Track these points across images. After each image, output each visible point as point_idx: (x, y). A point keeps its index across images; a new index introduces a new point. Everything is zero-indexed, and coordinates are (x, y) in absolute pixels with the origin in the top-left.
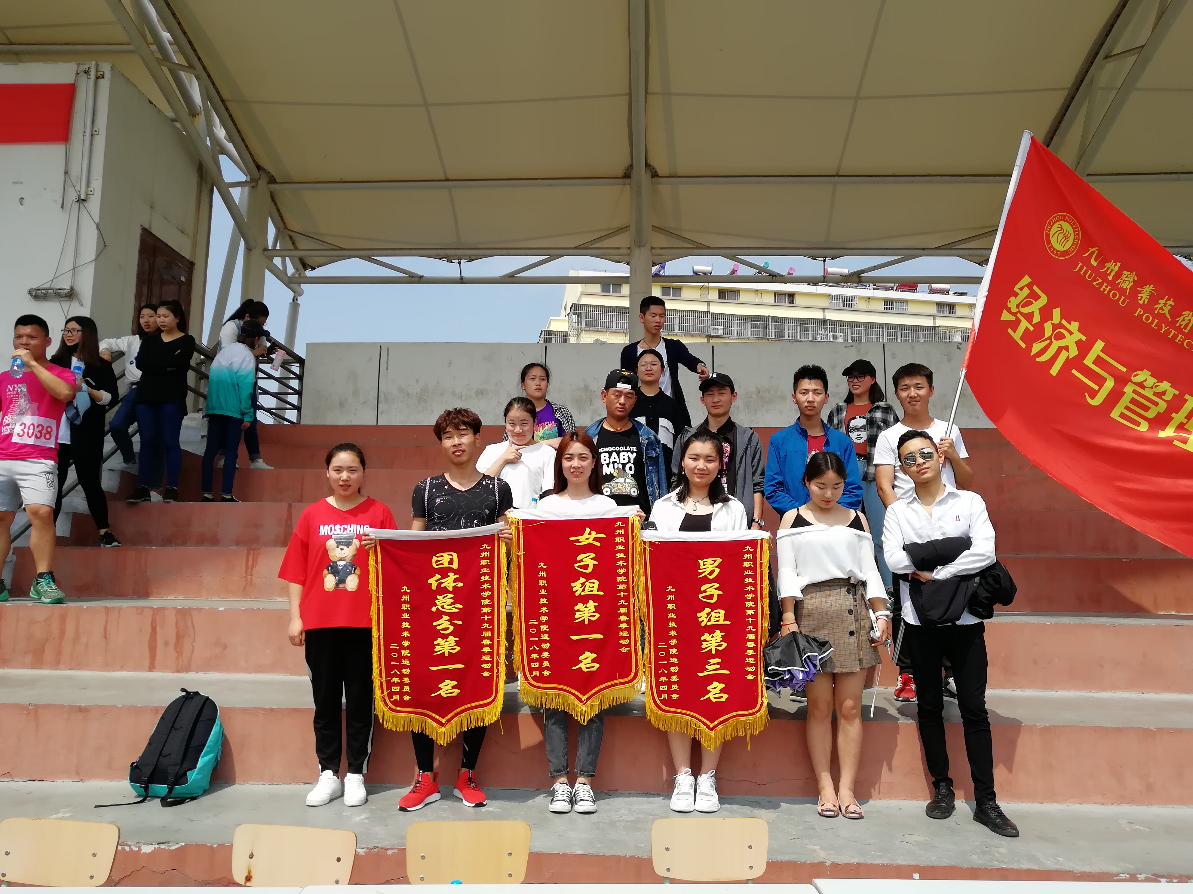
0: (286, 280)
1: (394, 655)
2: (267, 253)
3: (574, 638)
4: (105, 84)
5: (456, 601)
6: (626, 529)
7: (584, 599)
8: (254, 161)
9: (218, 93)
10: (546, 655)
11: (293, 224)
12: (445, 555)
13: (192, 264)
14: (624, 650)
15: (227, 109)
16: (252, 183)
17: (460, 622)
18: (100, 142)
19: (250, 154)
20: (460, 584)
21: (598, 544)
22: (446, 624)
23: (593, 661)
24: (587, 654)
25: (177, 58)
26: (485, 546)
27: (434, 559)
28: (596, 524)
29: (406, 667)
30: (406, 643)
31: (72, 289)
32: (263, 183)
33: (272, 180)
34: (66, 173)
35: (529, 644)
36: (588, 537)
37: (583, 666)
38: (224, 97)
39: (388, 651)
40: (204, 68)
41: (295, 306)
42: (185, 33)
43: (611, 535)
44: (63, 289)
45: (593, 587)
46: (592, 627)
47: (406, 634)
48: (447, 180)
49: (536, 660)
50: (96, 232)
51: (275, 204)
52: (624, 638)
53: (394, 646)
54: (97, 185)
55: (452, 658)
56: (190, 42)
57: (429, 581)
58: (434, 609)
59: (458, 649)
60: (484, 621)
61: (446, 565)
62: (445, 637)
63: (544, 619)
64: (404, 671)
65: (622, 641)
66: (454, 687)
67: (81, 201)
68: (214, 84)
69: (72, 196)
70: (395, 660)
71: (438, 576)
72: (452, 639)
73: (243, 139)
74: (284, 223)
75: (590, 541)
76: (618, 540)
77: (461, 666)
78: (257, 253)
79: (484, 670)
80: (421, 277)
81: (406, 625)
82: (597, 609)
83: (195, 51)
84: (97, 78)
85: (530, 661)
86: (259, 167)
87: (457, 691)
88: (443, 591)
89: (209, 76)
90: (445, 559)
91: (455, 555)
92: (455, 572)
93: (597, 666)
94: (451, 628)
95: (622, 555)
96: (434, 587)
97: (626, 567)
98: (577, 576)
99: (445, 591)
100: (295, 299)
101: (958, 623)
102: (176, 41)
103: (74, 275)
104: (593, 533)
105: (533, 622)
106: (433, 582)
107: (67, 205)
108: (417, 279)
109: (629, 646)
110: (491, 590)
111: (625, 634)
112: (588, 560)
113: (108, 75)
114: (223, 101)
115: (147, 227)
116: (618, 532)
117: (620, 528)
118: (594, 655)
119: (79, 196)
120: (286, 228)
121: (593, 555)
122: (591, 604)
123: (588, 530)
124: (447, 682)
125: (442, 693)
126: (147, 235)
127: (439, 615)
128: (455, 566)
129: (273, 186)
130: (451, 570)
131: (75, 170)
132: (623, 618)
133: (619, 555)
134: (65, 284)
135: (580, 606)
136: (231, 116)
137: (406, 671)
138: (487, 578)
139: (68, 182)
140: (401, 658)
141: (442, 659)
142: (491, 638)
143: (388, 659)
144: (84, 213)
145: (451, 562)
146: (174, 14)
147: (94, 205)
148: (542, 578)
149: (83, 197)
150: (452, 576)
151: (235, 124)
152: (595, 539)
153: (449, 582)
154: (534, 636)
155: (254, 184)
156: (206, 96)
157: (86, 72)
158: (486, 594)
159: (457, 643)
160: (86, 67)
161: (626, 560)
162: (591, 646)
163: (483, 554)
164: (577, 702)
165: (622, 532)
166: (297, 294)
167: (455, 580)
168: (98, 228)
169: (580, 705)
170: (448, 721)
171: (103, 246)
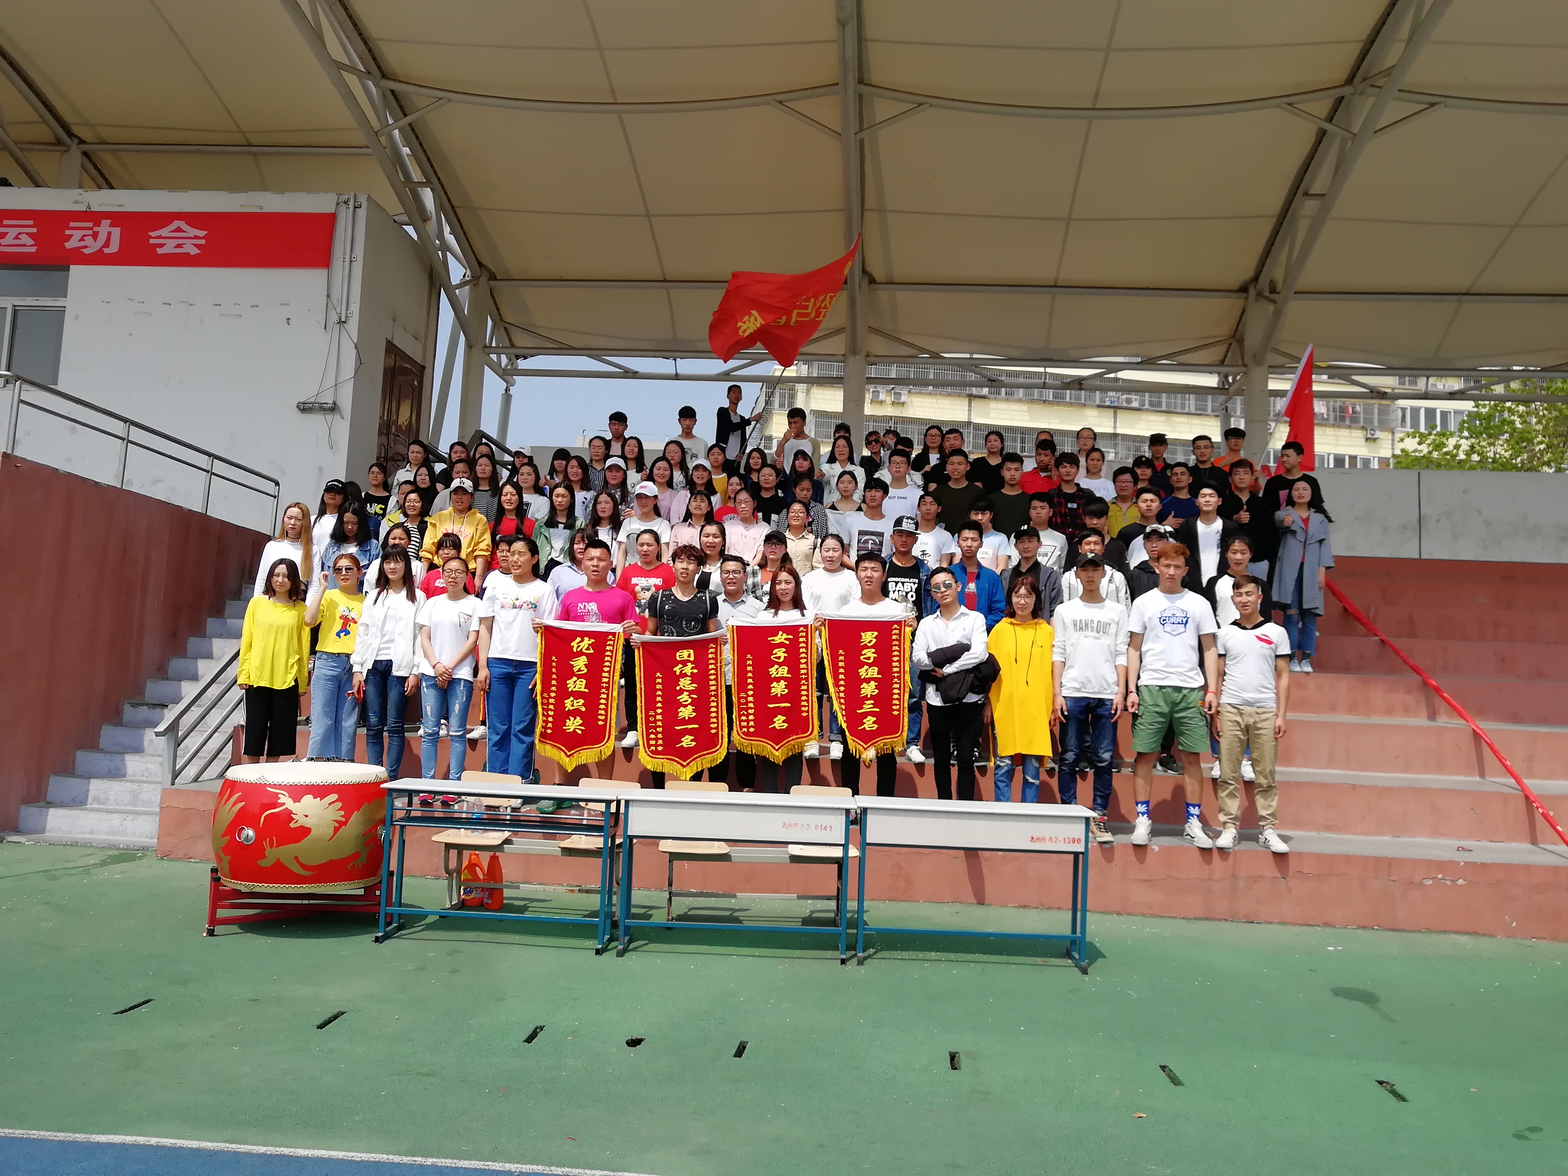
0: (501, 372)
1: (652, 719)
2: (486, 350)
3: (771, 706)
4: (362, 213)
5: (693, 682)
6: (806, 632)
7: (778, 680)
8: (476, 258)
9: (449, 200)
10: (751, 717)
11: (508, 316)
12: (685, 651)
13: (423, 368)
14: (804, 714)
15: (456, 214)
16: (474, 281)
17: (695, 696)
18: (358, 267)
19: (474, 252)
20: (695, 671)
21: (788, 642)
22: (686, 698)
23: (783, 722)
24: (779, 717)
25: (417, 175)
26: (712, 645)
27: (678, 654)
28: (786, 629)
29: (659, 727)
30: (659, 711)
31: (334, 403)
32: (483, 280)
33: (493, 277)
34: (328, 296)
36: (780, 638)
37: (776, 725)
38: (455, 202)
39: (647, 716)
40: (439, 179)
41: (507, 397)
42: (425, 152)
43: (797, 637)
44: (327, 404)
45: (784, 671)
46: (783, 698)
47: (659, 705)
48: (665, 281)
49: (745, 721)
50: (355, 351)
51: (493, 297)
52: (805, 706)
53: (651, 713)
54: (355, 308)
55: (691, 721)
56: (428, 159)
57: (675, 669)
58: (678, 688)
59: (694, 714)
60: (711, 696)
61: (686, 658)
62: (685, 706)
63: (751, 693)
64: (658, 729)
65: (803, 709)
66: (692, 741)
67: (341, 322)
68: (446, 193)
69: (334, 318)
70: (652, 722)
71: (680, 666)
72: (690, 708)
74: (500, 315)
75: (782, 640)
76: (801, 639)
77: (697, 726)
78: (477, 350)
79: (712, 729)
80: (637, 372)
81: (659, 699)
82: (786, 687)
83: (432, 166)
84: (355, 208)
85: (741, 721)
86: (480, 264)
87: (694, 743)
88: (684, 675)
89: (442, 186)
90: (684, 654)
91: (692, 651)
92: (692, 663)
93: (786, 725)
94: (690, 700)
95: (804, 650)
96: (678, 673)
97: (806, 658)
98: (773, 664)
100: (507, 390)
101: (964, 701)
102: (414, 154)
103: (336, 390)
104: (785, 635)
105: (743, 695)
106: (677, 669)
107: (329, 326)
108: (631, 375)
109: (807, 712)
111: (805, 703)
112: (780, 653)
113: (364, 205)
114: (453, 207)
115: (390, 339)
116: (801, 634)
117: (802, 631)
118: (784, 718)
119: (340, 319)
120: (502, 320)
121: (784, 650)
122: (782, 683)
123: (781, 633)
124: (687, 736)
125: (684, 744)
126: (391, 348)
127: (681, 692)
128: (692, 659)
129: (493, 283)
130: (689, 661)
131: (336, 294)
132: (804, 693)
133: (802, 650)
134: (328, 399)
135: (775, 684)
136: (459, 220)
137: (660, 730)
138: (713, 666)
139: (330, 304)
140: (656, 721)
141: (684, 721)
142: (717, 707)
143: (647, 722)
144: (344, 333)
145: (689, 656)
146: (417, 137)
147: (353, 325)
148: (749, 665)
149: (343, 320)
150: (690, 665)
151: (462, 227)
152: (786, 639)
153: (688, 669)
154: (743, 704)
155: (475, 282)
156: (439, 207)
157: (345, 203)
158: (712, 677)
159: (694, 711)
160: (345, 198)
161: (807, 653)
162: (782, 711)
163: (711, 651)
164: (773, 750)
165: (804, 634)
166: (509, 384)
167: (692, 668)
168: (356, 348)
169: (775, 752)
170: (688, 764)
171: (360, 362)
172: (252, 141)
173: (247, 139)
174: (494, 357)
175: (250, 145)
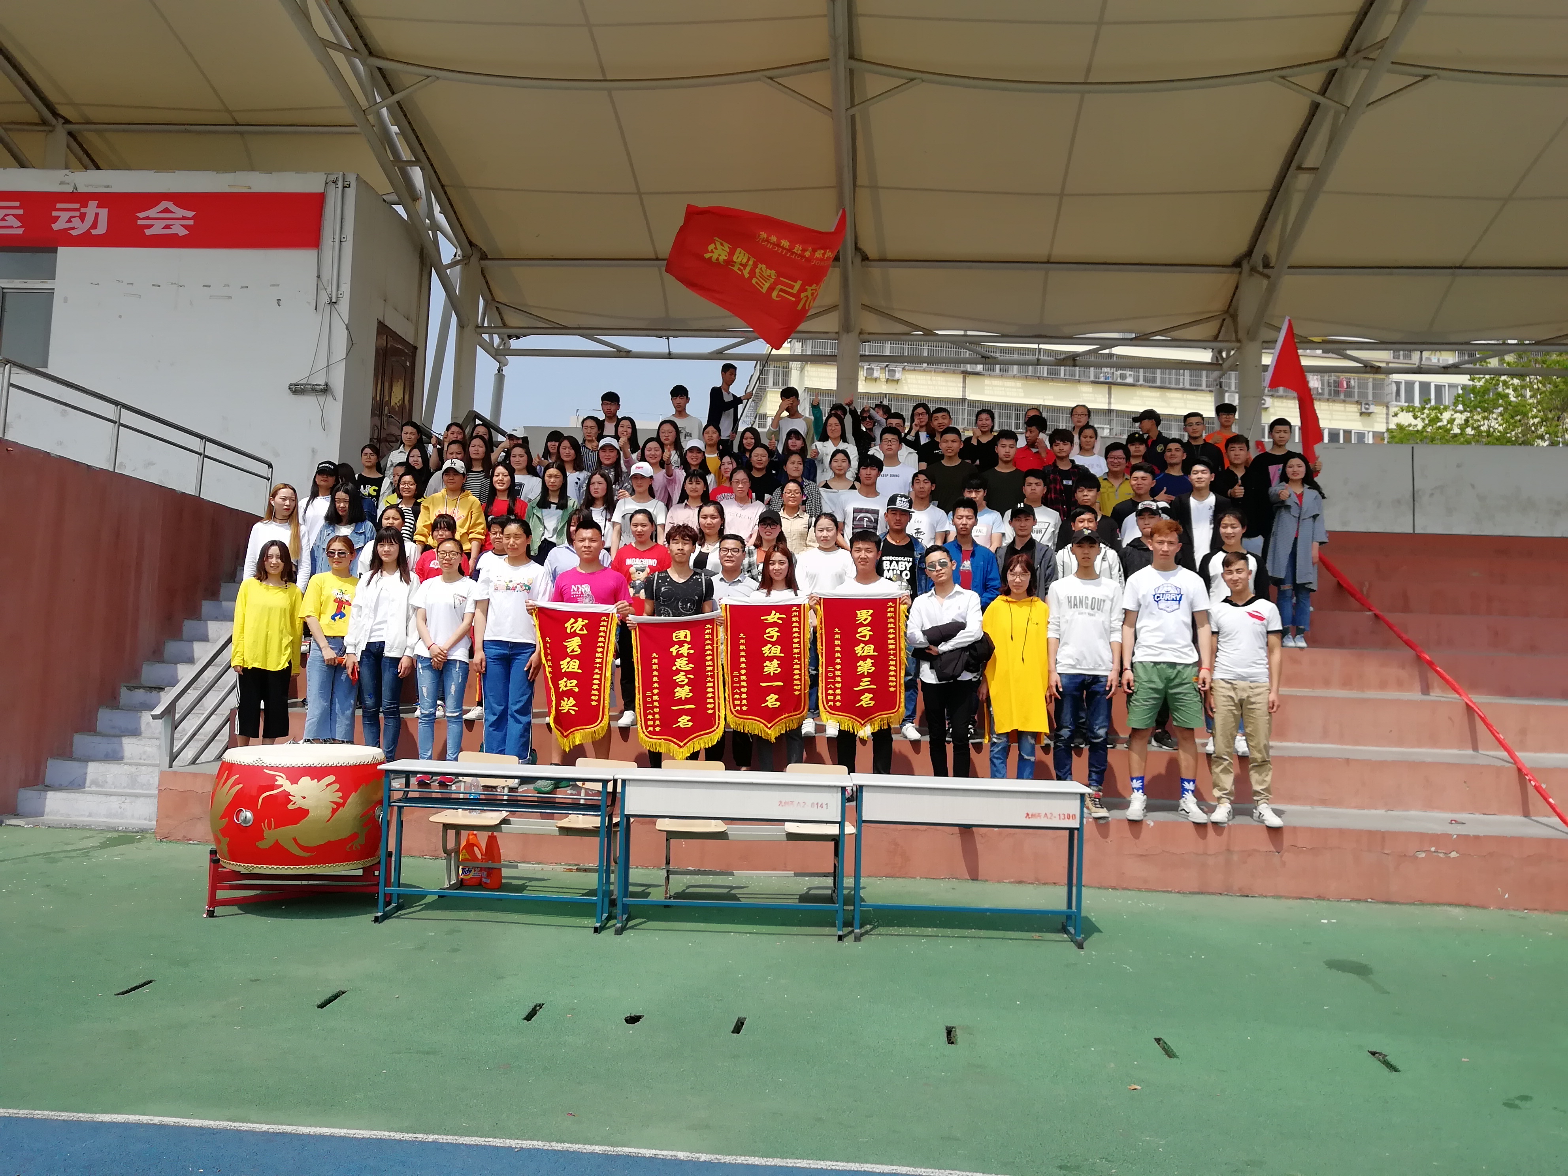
0: (494, 353)
1: (649, 700)
2: (478, 329)
3: (763, 685)
4: (351, 193)
5: (689, 662)
6: (800, 612)
7: (771, 659)
8: (467, 238)
9: (439, 179)
10: (743, 696)
11: (500, 296)
12: (682, 632)
13: (416, 348)
14: (796, 693)
15: (445, 193)
16: (464, 261)
17: (692, 677)
18: (348, 247)
19: (464, 231)
20: (692, 651)
21: (780, 622)
22: (683, 678)
23: (776, 700)
24: (772, 695)
25: (406, 154)
26: (708, 626)
27: (674, 635)
28: (779, 609)
29: (656, 707)
30: (656, 691)
31: (327, 385)
32: (474, 260)
33: (484, 257)
34: (318, 277)
35: (733, 688)
36: (774, 617)
37: (769, 704)
38: (444, 181)
40: (428, 158)
41: (500, 377)
42: (413, 130)
43: (790, 617)
44: (319, 385)
45: (777, 650)
46: (776, 678)
47: (656, 685)
48: (657, 259)
49: (738, 699)
50: (346, 332)
51: (485, 277)
52: (797, 685)
53: (649, 694)
54: (346, 288)
55: (687, 701)
56: (417, 137)
57: (672, 650)
58: (674, 668)
59: (691, 694)
60: (708, 676)
61: (683, 639)
62: (682, 686)
63: (743, 672)
64: (655, 710)
65: (795, 687)
66: (688, 721)
67: (332, 303)
68: (435, 172)
69: (324, 299)
70: (649, 703)
71: (677, 646)
72: (687, 688)
73: (458, 219)
74: (492, 294)
75: (775, 620)
76: (794, 619)
77: (693, 706)
78: (470, 329)
79: (709, 709)
80: (629, 352)
81: (655, 679)
82: (779, 666)
83: (421, 144)
84: (344, 187)
85: (734, 699)
86: (471, 244)
87: (690, 724)
88: (679, 656)
89: (432, 165)
90: (681, 634)
91: (688, 632)
92: (688, 643)
93: (779, 703)
94: (687, 680)
95: (797, 630)
96: (674, 654)
97: (799, 638)
98: (766, 643)
99: (682, 656)
100: (500, 370)
101: (959, 679)
102: (402, 132)
103: (328, 372)
104: (778, 614)
105: (736, 673)
106: (674, 650)
107: (320, 307)
108: (623, 354)
109: (800, 690)
110: (713, 655)
111: (797, 682)
112: (774, 632)
113: (353, 184)
114: (443, 186)
115: (381, 319)
116: (794, 614)
117: (795, 611)
118: (777, 696)
119: (331, 299)
120: (493, 299)
121: (777, 629)
122: (775, 662)
123: (774, 612)
124: (684, 717)
125: (681, 725)
126: (383, 329)
127: (678, 672)
128: (688, 639)
129: (484, 263)
130: (686, 642)
131: (326, 275)
132: (796, 672)
133: (794, 630)
134: (320, 381)
135: (767, 663)
136: (449, 199)
137: (657, 710)
138: (709, 647)
139: (321, 286)
140: (653, 702)
141: (680, 702)
142: (713, 687)
143: (645, 702)
144: (335, 313)
145: (686, 637)
146: (405, 116)
147: (344, 306)
148: (742, 644)
149: (334, 300)
150: (686, 646)
151: (452, 206)
152: (778, 618)
153: (685, 650)
154: (736, 683)
155: (466, 262)
156: (429, 185)
157: (334, 182)
158: (709, 658)
159: (691, 691)
160: (333, 177)
161: (800, 633)
162: (774, 690)
163: (707, 631)
164: (765, 728)
165: (797, 614)
166: (502, 364)
167: (689, 649)
168: (347, 329)
169: (767, 730)
170: (685, 744)
171: (351, 343)
172: (240, 121)
173: (234, 119)
174: (486, 337)
175: (237, 125)
